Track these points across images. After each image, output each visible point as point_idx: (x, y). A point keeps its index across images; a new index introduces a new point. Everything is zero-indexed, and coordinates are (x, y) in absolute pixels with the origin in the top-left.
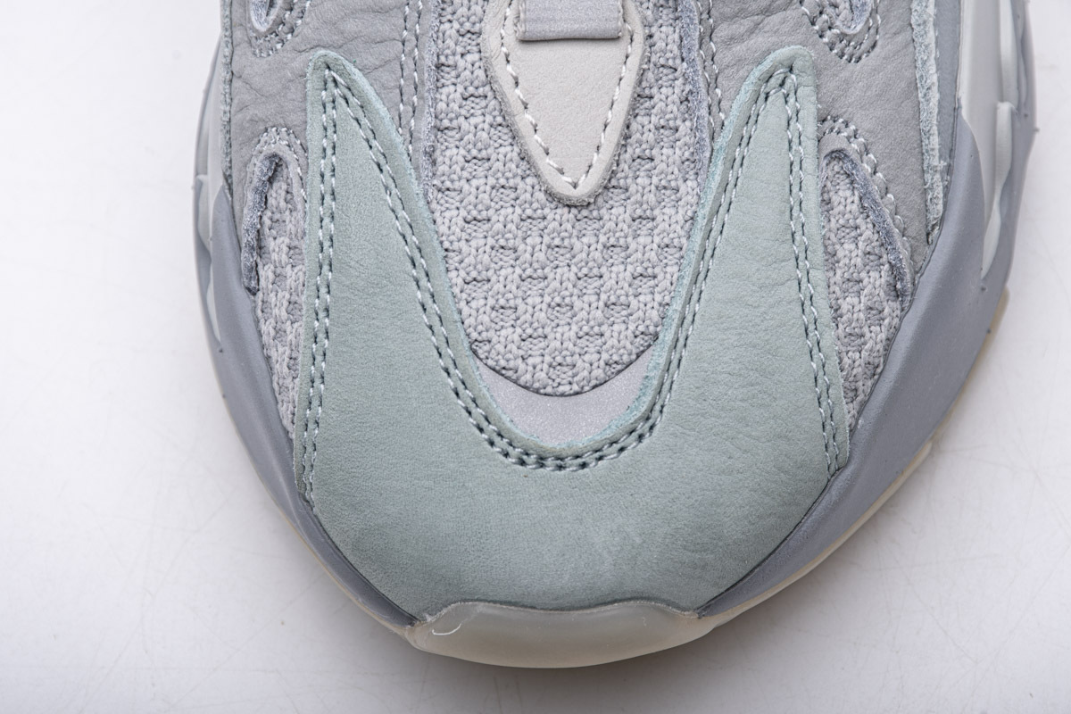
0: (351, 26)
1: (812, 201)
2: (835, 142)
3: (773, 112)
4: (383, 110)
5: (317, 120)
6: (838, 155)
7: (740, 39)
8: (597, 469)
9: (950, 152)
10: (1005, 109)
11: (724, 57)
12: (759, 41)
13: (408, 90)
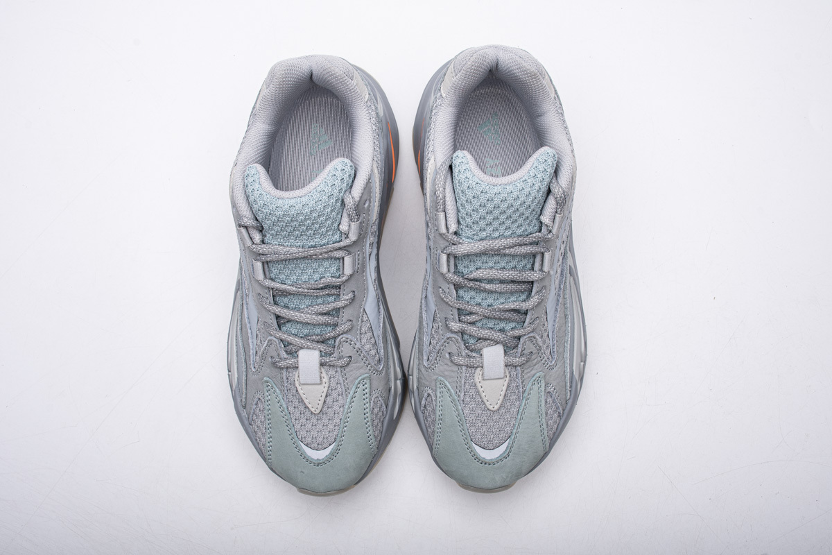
0: (446, 373)
1: (543, 401)
2: (549, 390)
3: (535, 387)
4: (452, 391)
5: (438, 390)
6: (549, 392)
7: (529, 372)
8: (497, 465)
9: (571, 382)
10: (582, 364)
11: (526, 377)
12: (533, 372)
13: (458, 387)
